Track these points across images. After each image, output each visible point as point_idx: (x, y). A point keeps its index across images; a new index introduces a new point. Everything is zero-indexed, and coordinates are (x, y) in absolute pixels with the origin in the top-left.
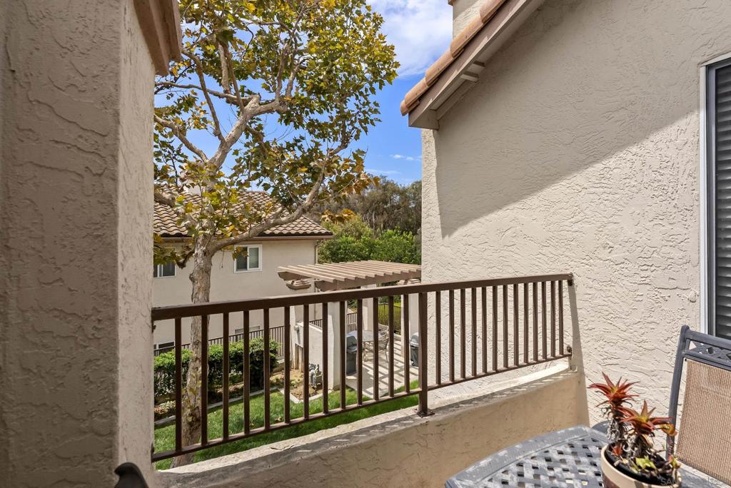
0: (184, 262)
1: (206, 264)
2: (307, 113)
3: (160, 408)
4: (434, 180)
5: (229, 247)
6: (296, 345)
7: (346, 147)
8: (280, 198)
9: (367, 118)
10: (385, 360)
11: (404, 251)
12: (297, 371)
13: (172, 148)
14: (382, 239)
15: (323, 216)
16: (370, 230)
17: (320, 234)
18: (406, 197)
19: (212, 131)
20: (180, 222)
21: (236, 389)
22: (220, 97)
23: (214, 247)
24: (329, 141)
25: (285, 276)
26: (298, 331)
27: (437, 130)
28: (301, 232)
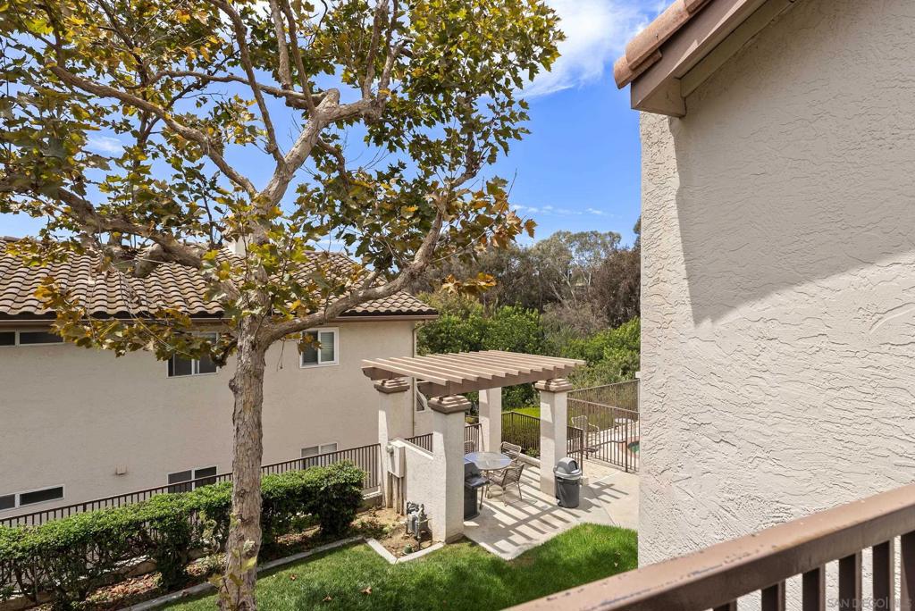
0: (224, 357)
1: (256, 364)
2: (410, 126)
3: (196, 567)
4: (675, 213)
5: (293, 334)
6: (389, 473)
7: (474, 175)
8: (372, 255)
9: (509, 128)
10: (517, 497)
11: (528, 336)
12: (390, 510)
13: (202, 177)
14: (498, 318)
15: (445, 286)
16: (478, 306)
17: (420, 312)
18: (529, 261)
19: (263, 146)
20: (210, 295)
21: (305, 537)
22: (276, 96)
23: (268, 336)
24: (443, 169)
25: (372, 373)
26: (392, 453)
27: (681, 117)
28: (394, 309)
